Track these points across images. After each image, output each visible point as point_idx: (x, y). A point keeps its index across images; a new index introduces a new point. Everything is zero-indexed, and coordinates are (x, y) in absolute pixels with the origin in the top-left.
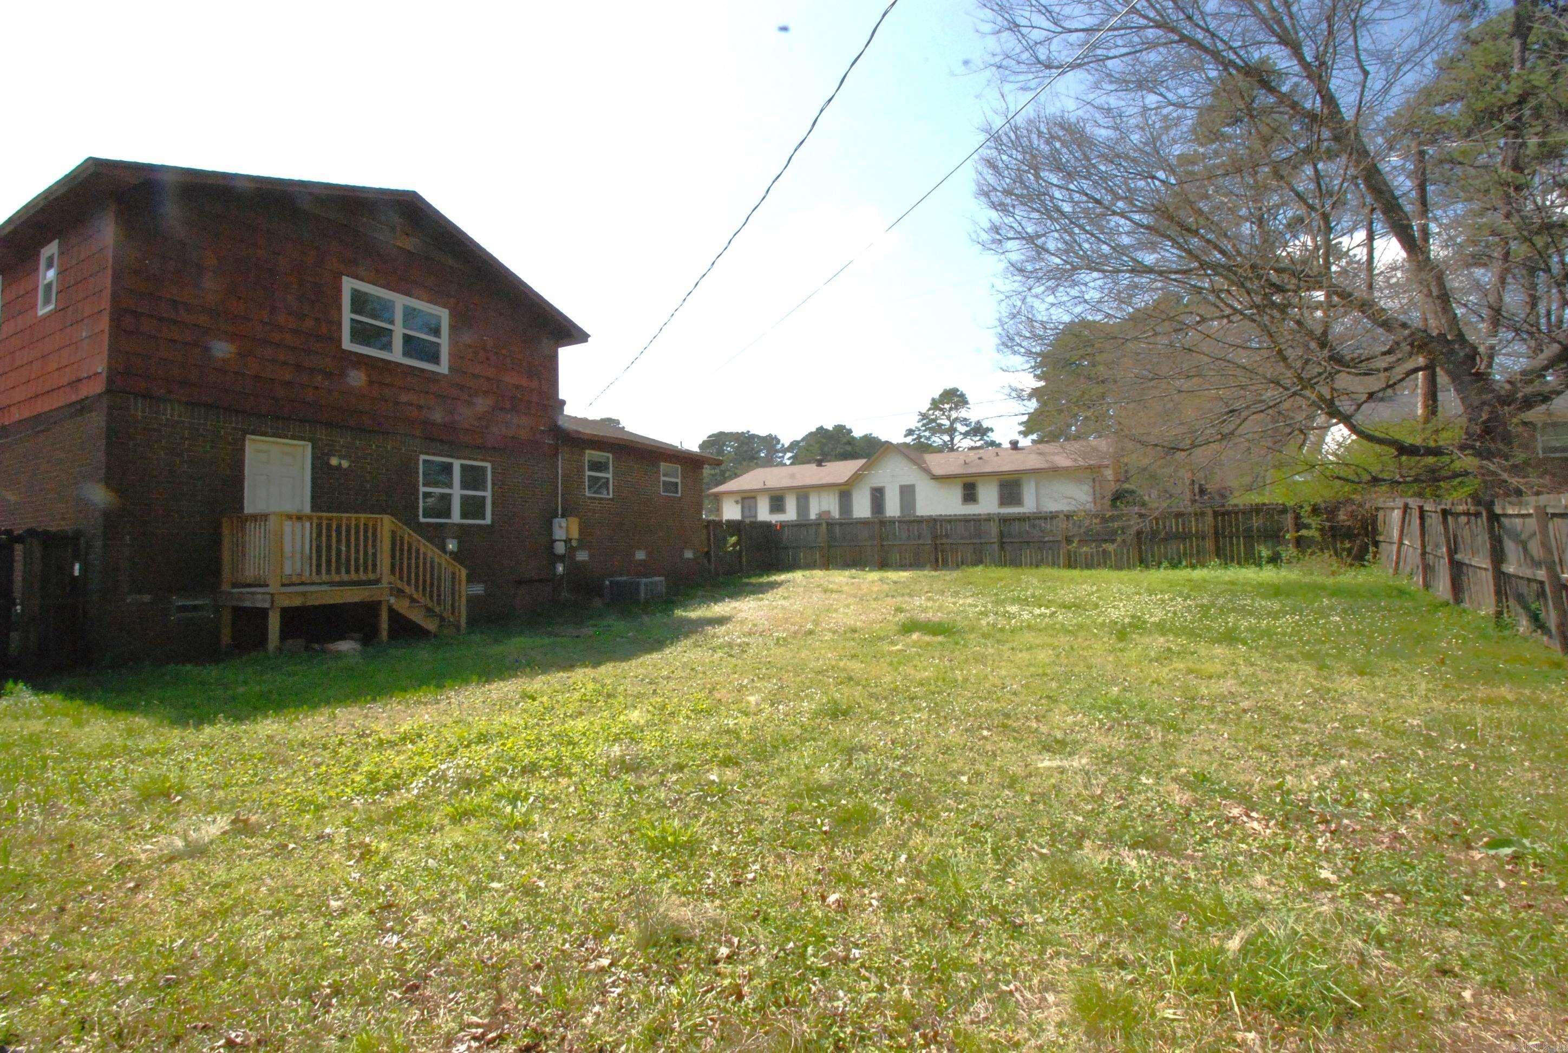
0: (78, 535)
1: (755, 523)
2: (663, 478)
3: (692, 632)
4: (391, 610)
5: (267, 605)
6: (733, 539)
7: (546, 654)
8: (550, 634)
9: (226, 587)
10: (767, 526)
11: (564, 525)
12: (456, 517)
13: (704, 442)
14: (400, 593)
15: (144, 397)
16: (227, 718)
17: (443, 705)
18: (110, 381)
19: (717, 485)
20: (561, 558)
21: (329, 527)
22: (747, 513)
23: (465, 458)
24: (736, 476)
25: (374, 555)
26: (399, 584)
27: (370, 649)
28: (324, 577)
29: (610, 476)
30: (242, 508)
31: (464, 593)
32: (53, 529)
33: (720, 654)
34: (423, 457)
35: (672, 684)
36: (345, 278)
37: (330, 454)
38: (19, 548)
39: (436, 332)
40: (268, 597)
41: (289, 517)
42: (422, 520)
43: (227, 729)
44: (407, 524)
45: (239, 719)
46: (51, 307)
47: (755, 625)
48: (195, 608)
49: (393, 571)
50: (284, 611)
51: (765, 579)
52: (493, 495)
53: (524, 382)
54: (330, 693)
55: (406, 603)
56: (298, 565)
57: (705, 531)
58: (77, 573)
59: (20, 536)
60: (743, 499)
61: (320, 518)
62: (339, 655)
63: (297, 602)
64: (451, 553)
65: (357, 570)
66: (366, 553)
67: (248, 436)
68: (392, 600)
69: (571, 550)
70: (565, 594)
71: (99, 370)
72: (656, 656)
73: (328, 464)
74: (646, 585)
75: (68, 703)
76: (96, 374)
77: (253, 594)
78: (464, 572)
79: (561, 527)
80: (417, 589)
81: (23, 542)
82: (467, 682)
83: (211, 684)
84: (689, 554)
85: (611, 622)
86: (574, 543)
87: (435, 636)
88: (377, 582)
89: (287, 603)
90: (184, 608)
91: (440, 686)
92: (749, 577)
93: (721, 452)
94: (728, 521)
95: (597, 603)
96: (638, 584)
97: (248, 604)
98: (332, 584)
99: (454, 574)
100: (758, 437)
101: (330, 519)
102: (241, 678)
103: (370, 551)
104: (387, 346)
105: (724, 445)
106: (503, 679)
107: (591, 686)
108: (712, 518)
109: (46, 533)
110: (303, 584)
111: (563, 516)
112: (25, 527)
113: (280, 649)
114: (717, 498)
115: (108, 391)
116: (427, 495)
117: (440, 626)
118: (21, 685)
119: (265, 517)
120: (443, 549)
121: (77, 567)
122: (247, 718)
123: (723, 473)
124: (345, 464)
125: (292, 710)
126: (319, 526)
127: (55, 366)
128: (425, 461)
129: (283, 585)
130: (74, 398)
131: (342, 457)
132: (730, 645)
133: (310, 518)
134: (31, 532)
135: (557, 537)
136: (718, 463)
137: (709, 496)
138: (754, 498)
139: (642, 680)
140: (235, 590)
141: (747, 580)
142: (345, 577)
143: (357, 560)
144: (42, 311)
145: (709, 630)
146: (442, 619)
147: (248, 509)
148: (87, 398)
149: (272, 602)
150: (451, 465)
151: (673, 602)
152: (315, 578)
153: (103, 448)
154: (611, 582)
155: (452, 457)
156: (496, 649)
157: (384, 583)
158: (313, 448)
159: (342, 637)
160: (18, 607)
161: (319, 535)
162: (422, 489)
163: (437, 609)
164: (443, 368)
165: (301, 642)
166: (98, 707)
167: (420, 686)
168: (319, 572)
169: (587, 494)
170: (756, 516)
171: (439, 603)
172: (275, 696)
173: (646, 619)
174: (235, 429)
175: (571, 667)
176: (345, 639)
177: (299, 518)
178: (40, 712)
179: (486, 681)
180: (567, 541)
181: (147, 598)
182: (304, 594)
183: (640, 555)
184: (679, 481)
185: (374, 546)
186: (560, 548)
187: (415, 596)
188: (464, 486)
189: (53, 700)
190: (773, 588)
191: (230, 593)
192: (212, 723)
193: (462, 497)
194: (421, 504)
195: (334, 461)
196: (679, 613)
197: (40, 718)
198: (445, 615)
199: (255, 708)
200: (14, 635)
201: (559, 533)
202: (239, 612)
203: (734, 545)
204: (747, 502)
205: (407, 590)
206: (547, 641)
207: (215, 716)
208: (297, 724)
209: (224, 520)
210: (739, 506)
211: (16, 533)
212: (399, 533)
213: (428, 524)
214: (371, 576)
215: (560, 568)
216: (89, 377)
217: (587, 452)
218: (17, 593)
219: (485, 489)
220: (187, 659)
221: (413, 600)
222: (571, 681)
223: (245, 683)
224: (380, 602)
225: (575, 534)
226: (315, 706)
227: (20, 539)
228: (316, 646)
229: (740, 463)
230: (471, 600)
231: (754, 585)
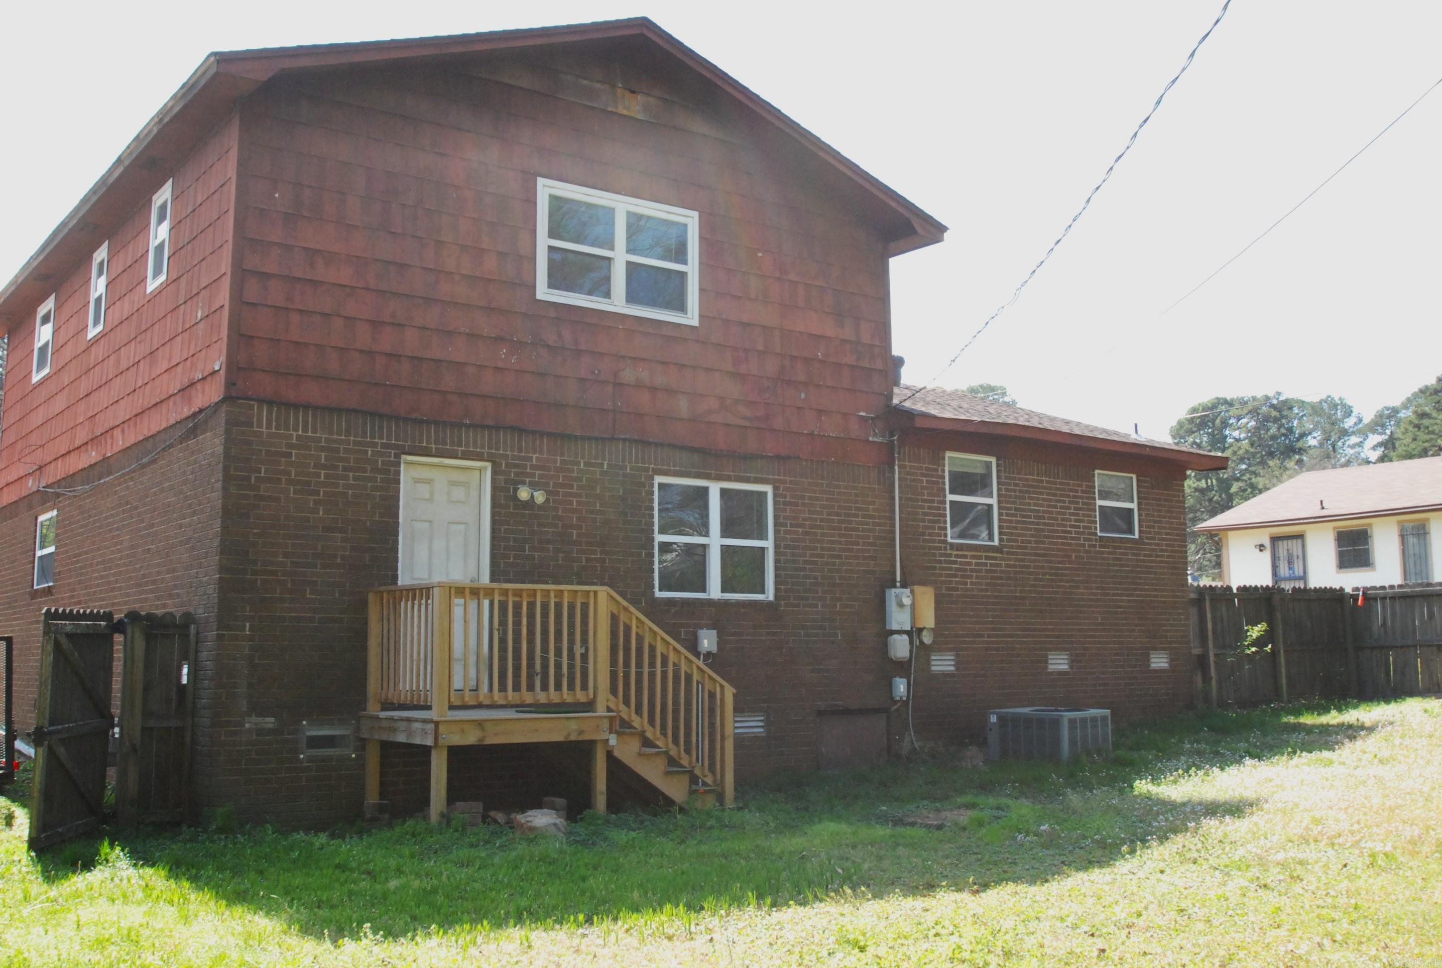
0: (188, 619)
1: (1306, 591)
2: (1100, 503)
3: (1175, 831)
4: (610, 756)
5: (429, 742)
6: (1256, 631)
7: (880, 859)
8: (883, 820)
9: (373, 708)
10: (1335, 597)
11: (907, 601)
12: (714, 590)
13: (1180, 424)
14: (622, 727)
15: (270, 403)
16: (375, 932)
17: (700, 942)
18: (230, 384)
19: (1213, 513)
20: (902, 668)
21: (517, 606)
22: (1284, 571)
23: (728, 479)
24: (1254, 490)
25: (584, 657)
26: (624, 712)
27: (580, 829)
28: (511, 695)
29: (993, 501)
30: (395, 577)
31: (729, 730)
32: (159, 612)
33: (1239, 880)
34: (659, 479)
35: (1137, 941)
36: (541, 181)
37: (516, 484)
38: (118, 638)
39: (680, 254)
40: (432, 726)
41: (460, 591)
42: (658, 594)
43: (376, 949)
44: (635, 602)
45: (392, 933)
46: (162, 278)
47: (1317, 821)
48: (330, 741)
49: (614, 691)
50: (455, 752)
51: (1333, 718)
52: (777, 546)
53: (829, 329)
54: (524, 903)
55: (634, 745)
56: (472, 673)
57: (1193, 611)
58: (184, 680)
59: (120, 622)
60: (1274, 540)
61: (505, 592)
62: (533, 835)
63: (471, 738)
64: (709, 654)
65: (558, 687)
66: (571, 656)
67: (404, 457)
68: (613, 740)
69: (921, 651)
70: (910, 741)
71: (217, 368)
72: (1097, 875)
73: (515, 498)
74: (1072, 722)
75: (172, 883)
76: (215, 372)
77: (409, 720)
78: (730, 692)
79: (901, 605)
80: (652, 722)
81: (122, 631)
82: (738, 901)
83: (352, 870)
84: (1159, 661)
85: (1004, 801)
86: (927, 639)
87: (682, 810)
88: (589, 706)
89: (457, 739)
90: (315, 742)
91: (694, 907)
92: (1298, 713)
93: (1218, 440)
94: (1243, 589)
95: (973, 757)
96: (1056, 724)
97: (401, 738)
98: (519, 707)
99: (712, 695)
100: (1302, 404)
101: (518, 593)
102: (393, 863)
103: (578, 650)
104: (603, 288)
105: (1225, 424)
106: (803, 903)
107: (970, 932)
108: (1205, 582)
109: (150, 617)
110: (480, 706)
111: (904, 586)
112: (126, 609)
113: (446, 818)
114: (1216, 539)
115: (228, 399)
116: (665, 547)
117: (692, 792)
118: (118, 849)
119: (423, 592)
120: (693, 646)
121: (185, 670)
122: (404, 933)
123: (1225, 485)
124: (540, 497)
125: (467, 927)
126: (503, 606)
127: (165, 365)
128: (661, 486)
129: (452, 707)
130: (186, 412)
131: (534, 486)
132: (1262, 862)
133: (489, 592)
134: (133, 616)
135: (895, 627)
136: (1220, 464)
137: (1196, 534)
138: (1301, 536)
139: (1075, 927)
140: (383, 714)
141: (1292, 719)
142: (542, 698)
143: (558, 666)
144: (152, 285)
145: (1210, 824)
146: (694, 779)
147: (404, 580)
148: (201, 411)
149: (436, 738)
150: (706, 489)
151: (1130, 763)
152: (497, 697)
153: (219, 485)
154: (1001, 718)
155: (707, 477)
156: (794, 842)
157: (601, 711)
158: (494, 473)
159: (538, 805)
160: (117, 730)
161: (503, 623)
162: (659, 538)
163: (685, 762)
164: (692, 317)
165: (479, 806)
166: (207, 895)
167: (661, 905)
168: (503, 688)
169: (949, 540)
170: (1304, 578)
171: (688, 751)
172: (440, 899)
173: (1074, 798)
174: (384, 446)
175: (931, 887)
176: (540, 806)
177: (475, 592)
178: (140, 895)
179: (774, 905)
180: (914, 633)
181: (270, 722)
182: (480, 724)
183: (1059, 663)
184: (1134, 506)
185: (584, 641)
186: (900, 647)
187: (649, 735)
188: (726, 532)
189: (154, 876)
190: (1352, 738)
191: (377, 718)
192: (355, 936)
193: (726, 551)
194: (656, 566)
195: (524, 494)
196: (1143, 786)
197: (139, 904)
198: (697, 772)
199: (414, 918)
200: (112, 773)
201: (899, 619)
202: (388, 748)
203: (1259, 642)
204: (1283, 547)
205: (636, 722)
206: (881, 831)
207: (360, 925)
208: (473, 951)
209: (371, 597)
210: (1267, 555)
211: (117, 617)
212: (623, 618)
213: (670, 602)
214: (581, 696)
215: (901, 687)
216: (204, 379)
217: (948, 454)
218: (116, 711)
219: (762, 536)
220: (316, 827)
221: (647, 743)
222: (930, 918)
223: (399, 871)
224: (593, 743)
225: (928, 619)
226: (499, 923)
227: (119, 627)
228: (500, 817)
229: (1263, 463)
230: (740, 742)
231: (1309, 730)
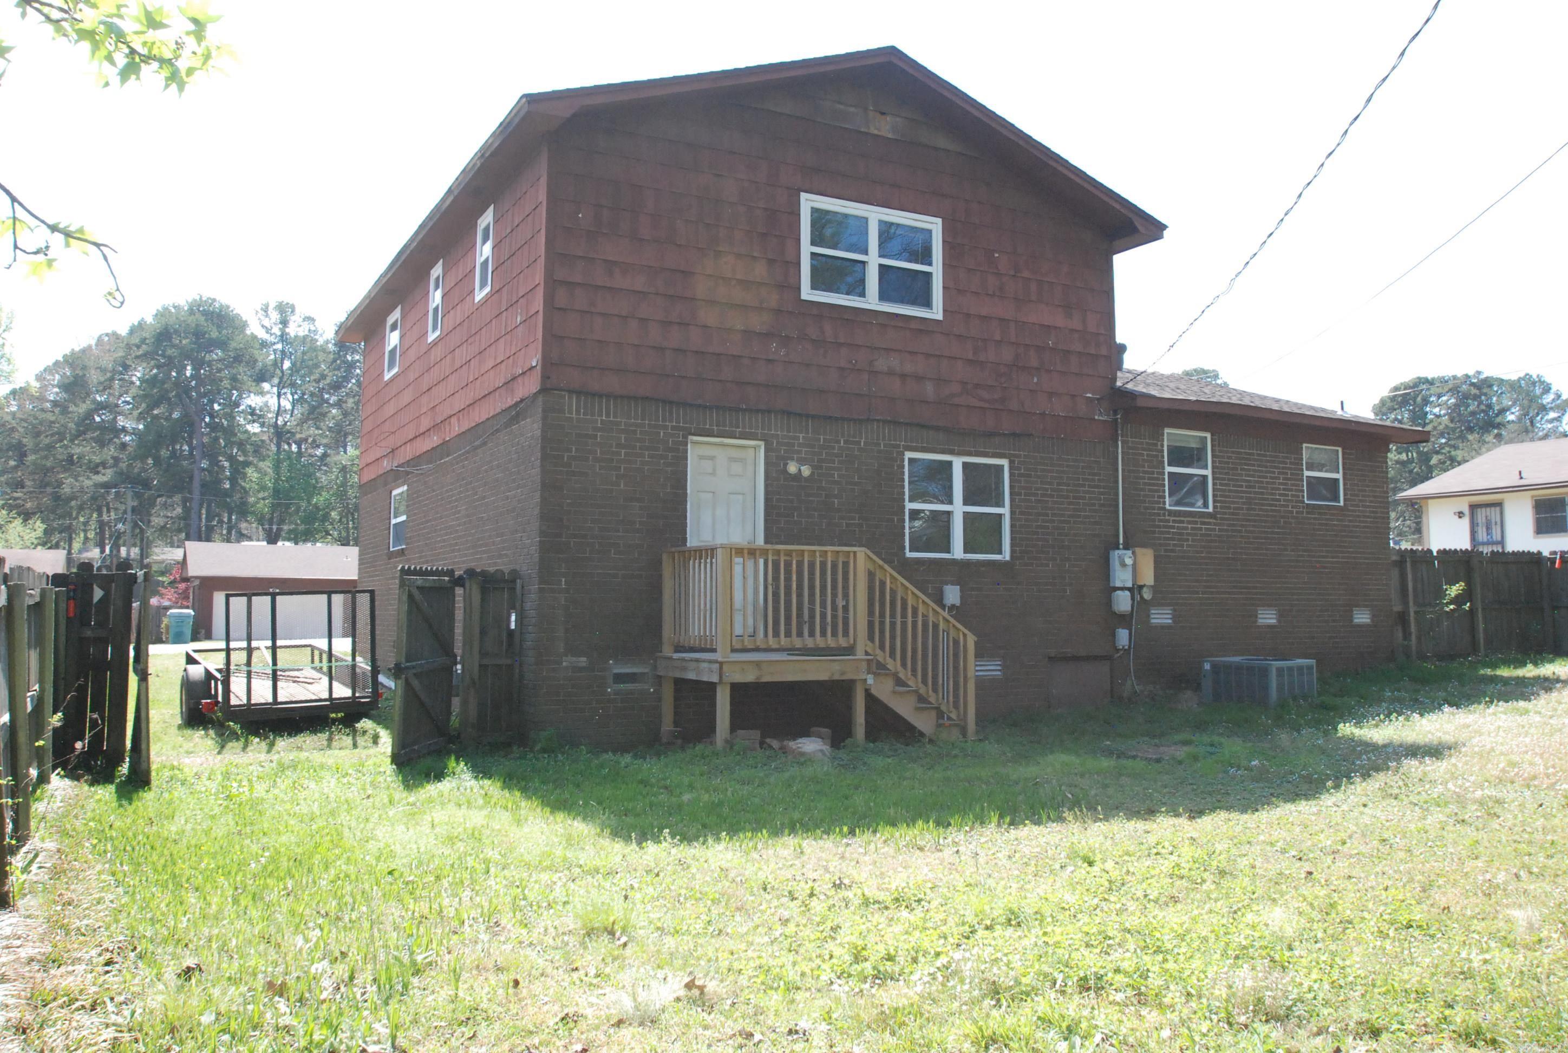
0: (515, 575)
1: (1503, 553)
2: (1307, 473)
3: (1378, 769)
4: (869, 696)
5: (715, 679)
6: (1454, 590)
7: (1105, 786)
8: (1109, 753)
9: (667, 651)
10: (1535, 559)
11: (1129, 561)
12: (958, 551)
13: (1383, 402)
14: (878, 668)
15: (579, 393)
16: (673, 836)
17: (948, 853)
18: (545, 377)
19: (1413, 483)
20: (1124, 620)
21: (788, 565)
22: (1482, 535)
23: (970, 454)
24: (1454, 462)
25: (846, 608)
26: (880, 656)
27: (841, 754)
28: (784, 641)
29: (1208, 472)
30: (685, 540)
31: (971, 673)
32: (492, 569)
33: (1437, 816)
34: (909, 455)
35: (1342, 866)
36: (804, 196)
37: (785, 460)
38: (459, 591)
39: (925, 256)
40: (716, 667)
41: (739, 551)
42: (909, 554)
43: (674, 851)
44: (889, 562)
45: (687, 838)
46: (488, 289)
47: (1512, 764)
48: (632, 678)
49: (871, 638)
50: (737, 689)
51: (1529, 671)
52: (1012, 513)
53: (1059, 320)
54: (796, 815)
55: (889, 684)
56: (750, 621)
57: (1395, 573)
58: (513, 626)
59: (460, 578)
60: (1473, 507)
61: (778, 552)
62: (803, 760)
63: (750, 677)
64: (952, 607)
65: (823, 633)
66: (834, 608)
67: (690, 437)
68: (870, 680)
69: (1141, 606)
70: (1131, 685)
71: (534, 364)
72: (1305, 807)
73: (785, 471)
74: (1280, 671)
75: (506, 793)
76: (533, 368)
77: (697, 660)
78: (971, 639)
79: (1123, 565)
80: (904, 665)
81: (463, 586)
82: (981, 820)
83: (652, 786)
84: (1362, 617)
85: (1216, 739)
86: (1147, 595)
87: (931, 741)
88: (850, 650)
89: (739, 678)
90: (619, 678)
91: (943, 823)
92: (1495, 666)
93: (1419, 416)
94: (1443, 553)
95: (1188, 701)
96: (1264, 672)
97: (692, 676)
98: (791, 650)
99: (956, 642)
100: (1501, 382)
101: (789, 553)
102: (686, 781)
103: (840, 603)
104: (859, 288)
105: (1426, 402)
106: (1038, 823)
107: (1187, 852)
108: (1405, 545)
109: (484, 573)
110: (757, 650)
111: (1126, 547)
112: (465, 566)
113: (730, 744)
114: (1416, 508)
115: (543, 390)
116: (915, 514)
117: (939, 726)
118: (462, 764)
119: (710, 551)
120: (940, 601)
121: (513, 618)
122: (696, 838)
123: (1425, 458)
124: (806, 471)
125: (749, 834)
126: (776, 565)
127: (491, 363)
128: (911, 460)
129: (734, 650)
130: (510, 402)
131: (801, 461)
132: (1461, 800)
133: (764, 552)
134: (471, 573)
135: (1118, 584)
136: (1424, 437)
137: (1397, 503)
138: (1499, 505)
139: (1284, 851)
140: (676, 656)
141: (1489, 672)
142: (810, 643)
143: (823, 616)
144: (479, 296)
145: (1411, 765)
146: (940, 714)
147: (692, 542)
148: (522, 401)
149: (721, 677)
150: (950, 464)
151: (1333, 708)
152: (772, 642)
153: (538, 463)
154: (1214, 666)
155: (951, 452)
156: (1029, 771)
157: (860, 655)
158: (767, 451)
159: (806, 734)
160: (459, 667)
161: (776, 578)
162: (909, 506)
163: (932, 699)
164: (936, 312)
165: (756, 734)
166: (535, 803)
167: (914, 821)
168: (776, 634)
169: (1167, 507)
170: (1502, 542)
171: (935, 690)
172: (726, 810)
173: (1284, 737)
174: (673, 428)
175: (1150, 813)
176: (808, 736)
177: (753, 553)
178: (481, 802)
179: (1012, 823)
180: (1136, 589)
181: (583, 661)
182: (758, 664)
183: (1268, 617)
184: (1339, 476)
185: (846, 596)
186: (1123, 602)
187: (901, 675)
188: (966, 502)
189: (491, 787)
190: (1548, 690)
191: (670, 658)
192: (657, 840)
193: (966, 515)
194: (907, 531)
195: (792, 468)
196: (1346, 729)
197: (481, 808)
198: (943, 708)
199: (704, 826)
200: (456, 702)
201: (1122, 577)
202: (680, 684)
203: (1458, 600)
204: (1481, 515)
205: (890, 664)
206: (1106, 763)
207: (661, 830)
208: (755, 855)
209: (665, 557)
210: (1465, 523)
211: (457, 573)
212: (879, 575)
213: (919, 561)
214: (843, 642)
215: (1123, 636)
216: (524, 373)
217: (1167, 431)
218: (458, 651)
219: (1000, 504)
220: (621, 749)
221: (899, 682)
222: (1152, 839)
223: (691, 787)
224: (853, 682)
225: (1148, 577)
226: (776, 832)
227: (459, 582)
228: (775, 744)
229: (1462, 438)
230: (982, 684)
231: (1506, 681)
